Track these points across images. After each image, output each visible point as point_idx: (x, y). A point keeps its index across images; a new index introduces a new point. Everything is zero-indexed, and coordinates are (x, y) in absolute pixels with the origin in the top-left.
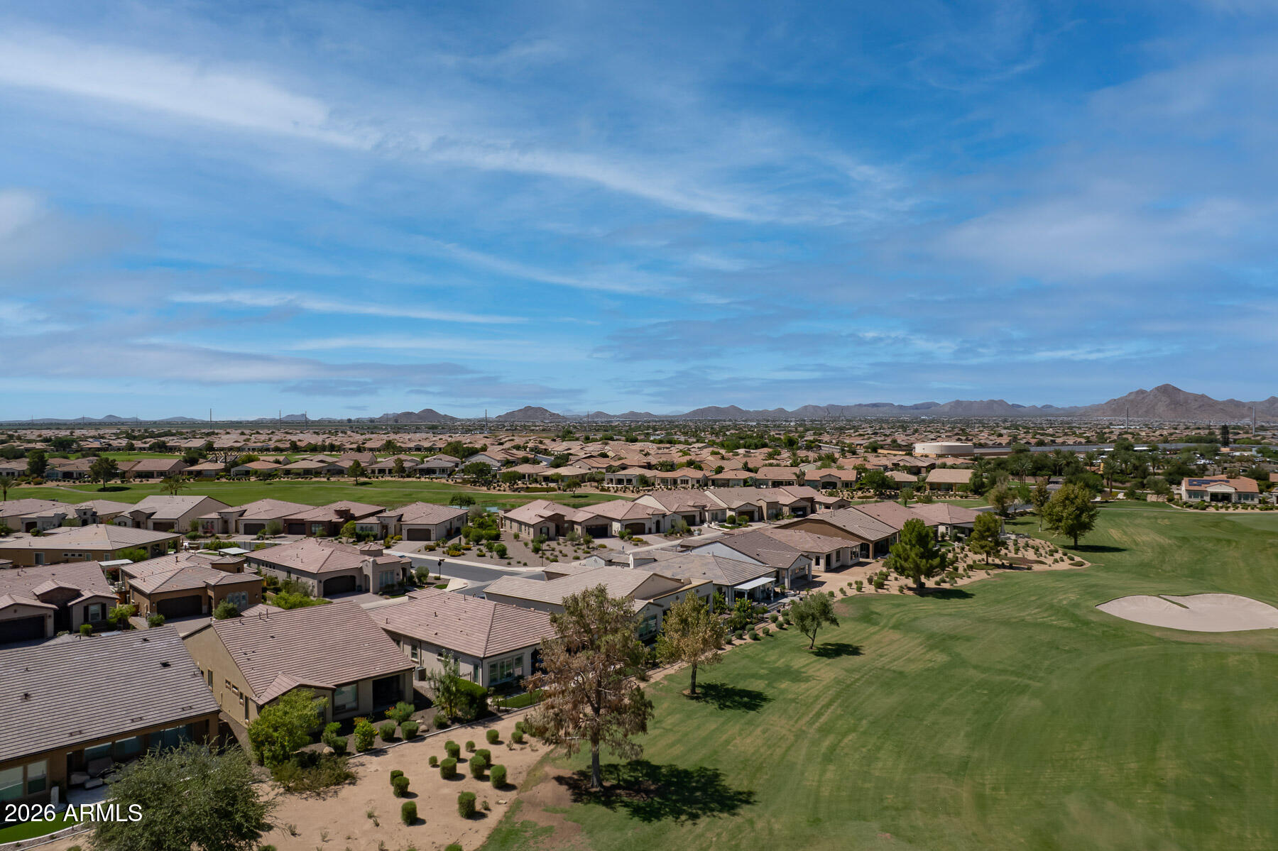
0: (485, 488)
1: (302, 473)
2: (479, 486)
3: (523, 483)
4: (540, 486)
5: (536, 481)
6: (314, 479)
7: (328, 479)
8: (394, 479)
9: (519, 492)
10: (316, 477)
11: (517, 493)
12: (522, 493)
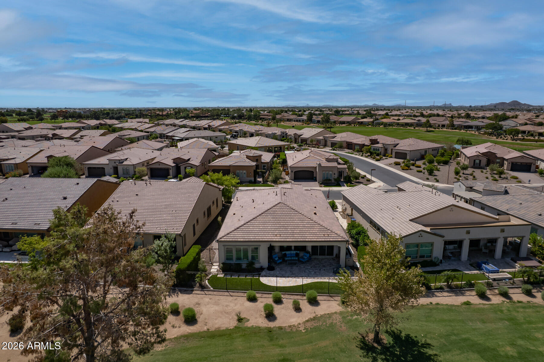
0: (495, 138)
1: (404, 125)
2: (492, 136)
3: (522, 136)
4: (533, 138)
5: (532, 135)
6: (408, 128)
7: (414, 128)
8: (448, 130)
9: (516, 141)
10: (409, 127)
11: (514, 141)
12: (518, 142)
